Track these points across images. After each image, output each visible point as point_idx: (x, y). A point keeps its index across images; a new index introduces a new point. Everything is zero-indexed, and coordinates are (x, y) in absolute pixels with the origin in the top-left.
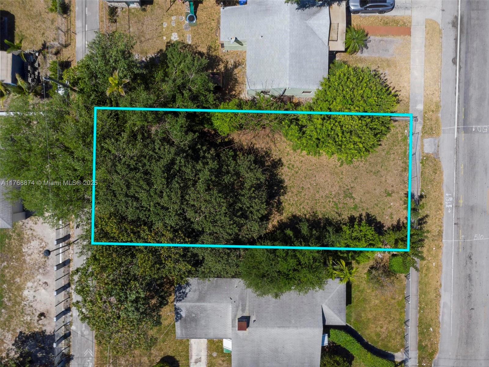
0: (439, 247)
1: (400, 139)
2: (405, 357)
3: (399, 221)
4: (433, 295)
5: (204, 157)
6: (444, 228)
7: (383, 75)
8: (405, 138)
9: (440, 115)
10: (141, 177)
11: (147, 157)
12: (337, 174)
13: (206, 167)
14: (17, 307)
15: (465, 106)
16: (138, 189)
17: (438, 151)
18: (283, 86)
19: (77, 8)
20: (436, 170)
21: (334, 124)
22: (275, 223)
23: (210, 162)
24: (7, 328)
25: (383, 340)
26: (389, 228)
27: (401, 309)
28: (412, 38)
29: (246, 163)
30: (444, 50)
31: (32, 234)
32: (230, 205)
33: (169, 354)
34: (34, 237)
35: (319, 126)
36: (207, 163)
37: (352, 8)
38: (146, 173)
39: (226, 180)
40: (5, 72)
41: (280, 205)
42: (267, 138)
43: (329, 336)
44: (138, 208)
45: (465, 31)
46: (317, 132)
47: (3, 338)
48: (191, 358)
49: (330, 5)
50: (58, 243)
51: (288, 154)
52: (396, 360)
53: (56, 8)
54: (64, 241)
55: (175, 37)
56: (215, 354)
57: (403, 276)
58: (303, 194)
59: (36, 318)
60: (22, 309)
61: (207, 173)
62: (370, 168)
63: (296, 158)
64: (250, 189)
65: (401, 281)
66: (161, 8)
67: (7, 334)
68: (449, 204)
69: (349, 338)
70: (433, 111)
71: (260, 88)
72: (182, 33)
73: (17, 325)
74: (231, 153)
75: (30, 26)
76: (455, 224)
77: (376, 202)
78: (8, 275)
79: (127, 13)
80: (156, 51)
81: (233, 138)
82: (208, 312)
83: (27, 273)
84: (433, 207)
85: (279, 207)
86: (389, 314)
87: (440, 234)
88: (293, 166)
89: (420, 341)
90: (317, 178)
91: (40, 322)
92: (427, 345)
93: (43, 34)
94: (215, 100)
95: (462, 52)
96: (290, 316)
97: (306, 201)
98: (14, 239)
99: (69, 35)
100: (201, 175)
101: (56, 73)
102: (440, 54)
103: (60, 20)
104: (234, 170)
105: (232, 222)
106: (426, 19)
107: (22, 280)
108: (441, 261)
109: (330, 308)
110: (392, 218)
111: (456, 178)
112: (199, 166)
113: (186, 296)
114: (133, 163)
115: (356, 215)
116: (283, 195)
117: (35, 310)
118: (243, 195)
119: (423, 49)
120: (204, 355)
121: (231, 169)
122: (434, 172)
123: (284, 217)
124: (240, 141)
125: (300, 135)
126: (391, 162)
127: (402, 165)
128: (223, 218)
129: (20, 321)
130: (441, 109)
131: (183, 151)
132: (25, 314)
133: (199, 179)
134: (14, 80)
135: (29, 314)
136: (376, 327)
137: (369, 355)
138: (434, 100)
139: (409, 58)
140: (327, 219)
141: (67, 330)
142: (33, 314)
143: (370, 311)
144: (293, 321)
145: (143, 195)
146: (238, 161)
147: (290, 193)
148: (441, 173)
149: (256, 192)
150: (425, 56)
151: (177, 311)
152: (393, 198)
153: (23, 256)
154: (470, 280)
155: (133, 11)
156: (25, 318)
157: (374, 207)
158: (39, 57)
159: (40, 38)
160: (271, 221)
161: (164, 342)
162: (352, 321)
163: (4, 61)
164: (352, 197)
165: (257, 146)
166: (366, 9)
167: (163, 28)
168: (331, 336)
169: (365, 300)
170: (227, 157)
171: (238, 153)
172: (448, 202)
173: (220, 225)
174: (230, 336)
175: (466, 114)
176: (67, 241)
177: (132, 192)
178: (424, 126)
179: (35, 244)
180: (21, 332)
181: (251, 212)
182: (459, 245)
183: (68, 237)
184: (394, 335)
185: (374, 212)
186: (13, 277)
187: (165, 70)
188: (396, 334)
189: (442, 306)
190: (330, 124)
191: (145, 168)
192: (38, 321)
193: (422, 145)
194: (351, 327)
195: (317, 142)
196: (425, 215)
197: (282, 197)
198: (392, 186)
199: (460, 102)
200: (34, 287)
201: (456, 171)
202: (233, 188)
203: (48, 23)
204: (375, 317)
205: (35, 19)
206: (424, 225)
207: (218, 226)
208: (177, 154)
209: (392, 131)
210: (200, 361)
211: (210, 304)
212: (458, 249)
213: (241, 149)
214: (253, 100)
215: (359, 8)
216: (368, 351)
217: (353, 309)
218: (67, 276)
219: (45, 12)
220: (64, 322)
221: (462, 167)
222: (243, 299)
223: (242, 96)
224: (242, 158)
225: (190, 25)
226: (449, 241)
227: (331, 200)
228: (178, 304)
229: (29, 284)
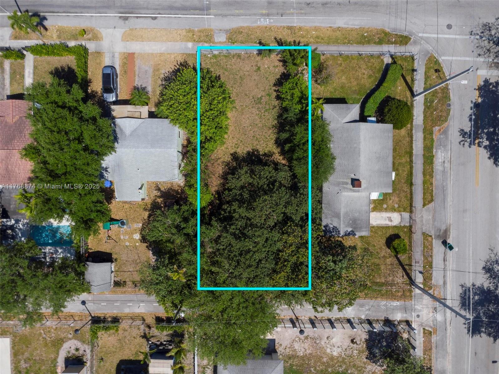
0: (300, 29)
1: (215, 60)
2: (388, 55)
3: (280, 61)
4: (338, 34)
5: (230, 212)
6: (285, 25)
7: (165, 74)
8: (215, 56)
9: (196, 29)
10: (244, 257)
11: (229, 254)
12: (242, 110)
13: (237, 211)
14: (346, 361)
15: (190, 10)
16: (252, 260)
17: (225, 30)
18: (175, 154)
19: (115, 311)
20: (239, 32)
21: (205, 117)
22: (281, 158)
23: (233, 208)
24: (363, 369)
25: (374, 73)
26: (285, 69)
27: (349, 59)
28: (136, 52)
29: (234, 181)
30: (145, 27)
31: (289, 348)
32: (266, 193)
33: (384, 242)
34: (291, 347)
35: (206, 127)
36: (234, 210)
37: (114, 99)
38: (241, 255)
39: (247, 196)
40: (165, 365)
41: (266, 155)
42: (215, 164)
43: (370, 116)
44: (267, 260)
45: (131, 10)
46: (211, 129)
47: (371, 373)
48: (388, 225)
49: (114, 118)
50: (296, 327)
51: (227, 148)
52: (390, 62)
53: (116, 326)
54: (295, 323)
55: (137, 236)
56: (385, 206)
57: (322, 57)
58: (258, 137)
59: (355, 345)
60: (348, 356)
61: (241, 211)
62: (238, 84)
63: (230, 142)
64: (254, 179)
65: (327, 59)
66: (114, 247)
67: (368, 369)
68: (266, 22)
69: (371, 100)
70: (193, 35)
71: (177, 171)
72: (133, 230)
73: (361, 361)
74: (226, 192)
75: (128, 348)
76: (282, 16)
77: (265, 79)
78: (321, 367)
79: (118, 273)
80: (147, 251)
81: (215, 191)
82: (348, 210)
83: (320, 352)
84: (269, 34)
85: (269, 155)
86: (353, 68)
87: (290, 28)
88: (236, 144)
89: (375, 43)
90: (245, 125)
91: (358, 343)
92: (379, 38)
93: (134, 337)
94: (186, 205)
95: (147, 13)
96: (351, 147)
97: (264, 134)
98: (293, 362)
99: (136, 318)
100: (243, 215)
101: (165, 326)
102: (149, 30)
103: (124, 325)
104: (240, 190)
105: (277, 192)
106: (122, 41)
107: (325, 356)
108: (311, 27)
109: (345, 117)
110: (277, 66)
111: (246, 16)
112: (236, 215)
113: (336, 227)
114: (234, 263)
115: (275, 94)
116: (259, 152)
117: (348, 346)
118: (258, 183)
119: (145, 43)
120: (385, 215)
121: (239, 192)
122: (241, 33)
123: (276, 150)
124: (216, 186)
125: (213, 140)
126: (233, 67)
127: (235, 59)
128: (274, 198)
129: (357, 358)
130: (192, 29)
131: (225, 227)
132: (352, 354)
133: (246, 216)
134: (171, 358)
135: (352, 351)
136: (364, 78)
137: (385, 84)
138: (185, 34)
139: (152, 54)
140: (278, 117)
141: (365, 322)
142: (352, 348)
143: (351, 83)
144: (355, 145)
145: (257, 256)
146: (232, 187)
147: (257, 147)
148: (242, 27)
149: (256, 173)
150: (150, 41)
151: (347, 234)
152: (261, 65)
153: (306, 355)
154: (326, 4)
155: (117, 269)
156: (355, 355)
157: (269, 81)
158: (152, 341)
159: (138, 340)
160: (279, 161)
161: (374, 246)
162: (358, 97)
163: (156, 365)
164: (261, 98)
165: (221, 172)
166: (115, 89)
167: (130, 246)
168: (370, 114)
169: (342, 87)
170: (229, 196)
171: (226, 187)
172: (265, 22)
173: (279, 200)
174: (368, 194)
175: (196, 9)
176: (295, 321)
177: (254, 264)
178: (205, 42)
179: (297, 346)
180: (367, 358)
181: (271, 177)
182: (298, 13)
183: (292, 321)
184: (370, 64)
185: (273, 80)
186: (322, 363)
187: (164, 242)
188: (369, 62)
189: (346, 26)
190: (204, 120)
191: (238, 255)
192: (357, 344)
193: (220, 43)
194: (364, 98)
195: (217, 129)
196: (275, 40)
197: (261, 153)
198: (252, 66)
199: (186, 13)
200: (331, 347)
201: (240, 16)
202: (253, 191)
203: (126, 334)
204: (356, 79)
205: (123, 344)
206: (283, 40)
207: (280, 202)
208: (227, 231)
209: (209, 66)
210: (390, 218)
211: (342, 208)
212: (301, 13)
213: (223, 185)
214: (186, 176)
215: (114, 94)
216: (382, 85)
217: (350, 97)
218: (322, 321)
219: (118, 336)
220: (358, 324)
221: (237, 11)
222: (338, 184)
223: (182, 185)
224: (230, 184)
225: (128, 224)
226: (295, 21)
227: (263, 114)
228: (342, 233)
229: (328, 351)
